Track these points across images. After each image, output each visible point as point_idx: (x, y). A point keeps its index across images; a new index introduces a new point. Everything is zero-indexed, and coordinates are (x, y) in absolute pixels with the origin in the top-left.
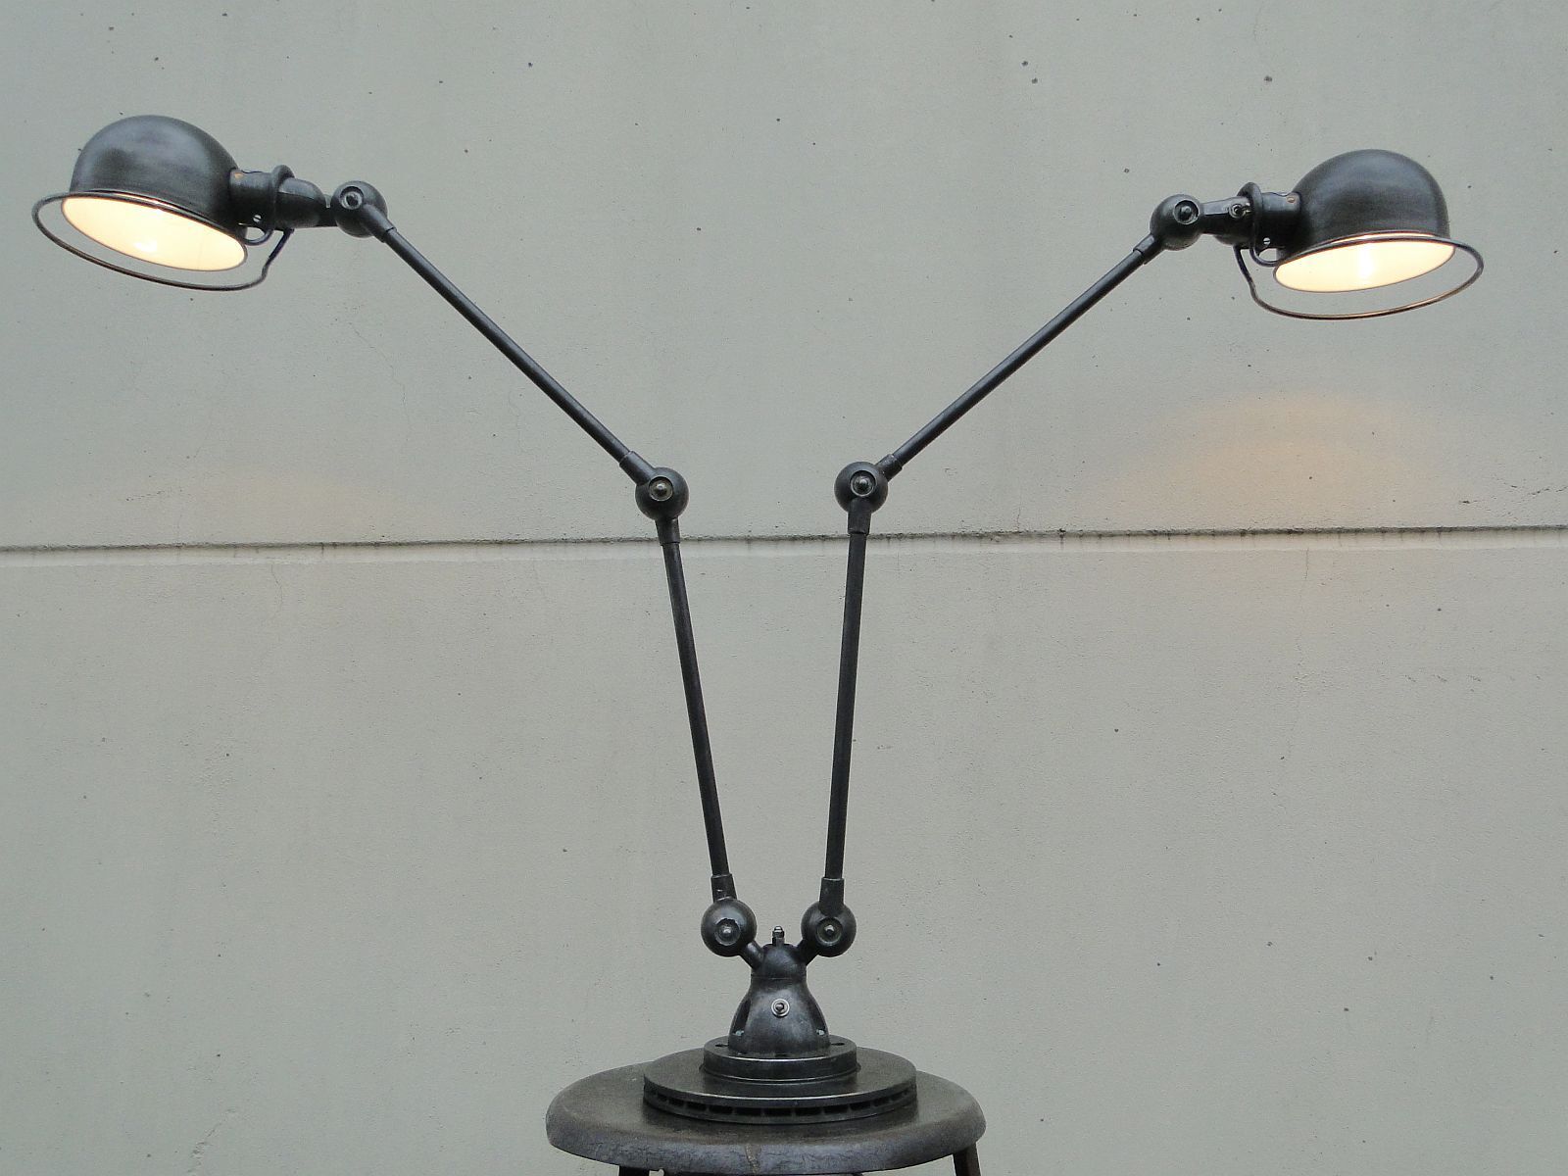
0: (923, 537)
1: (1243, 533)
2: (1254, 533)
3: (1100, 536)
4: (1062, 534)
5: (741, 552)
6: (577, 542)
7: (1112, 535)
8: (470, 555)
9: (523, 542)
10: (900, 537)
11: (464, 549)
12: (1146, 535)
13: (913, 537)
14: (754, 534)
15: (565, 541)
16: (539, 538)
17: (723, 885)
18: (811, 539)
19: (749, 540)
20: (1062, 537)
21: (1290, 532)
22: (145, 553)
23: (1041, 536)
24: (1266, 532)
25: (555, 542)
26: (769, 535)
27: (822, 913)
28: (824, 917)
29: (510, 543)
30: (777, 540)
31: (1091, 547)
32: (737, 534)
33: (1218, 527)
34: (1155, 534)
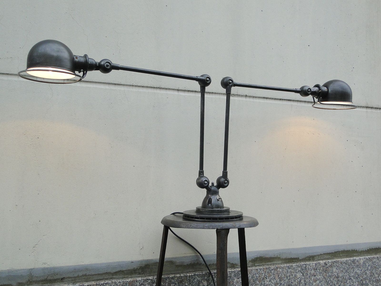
0: (217, 93)
1: (280, 99)
2: (283, 100)
3: (254, 97)
4: (246, 96)
5: (176, 93)
6: (136, 86)
7: (256, 97)
8: (107, 87)
9: (121, 85)
10: (212, 93)
11: (105, 85)
12: (262, 98)
13: (215, 93)
14: (180, 89)
15: (133, 86)
16: (126, 84)
17: (201, 173)
18: (192, 91)
19: (178, 90)
20: (246, 97)
21: (289, 100)
22: (7, 76)
23: (242, 96)
24: (285, 100)
25: (130, 85)
26: (183, 89)
27: (224, 178)
28: (225, 179)
29: (118, 84)
30: (185, 91)
31: (251, 100)
32: (176, 88)
33: (276, 98)
34: (264, 98)
